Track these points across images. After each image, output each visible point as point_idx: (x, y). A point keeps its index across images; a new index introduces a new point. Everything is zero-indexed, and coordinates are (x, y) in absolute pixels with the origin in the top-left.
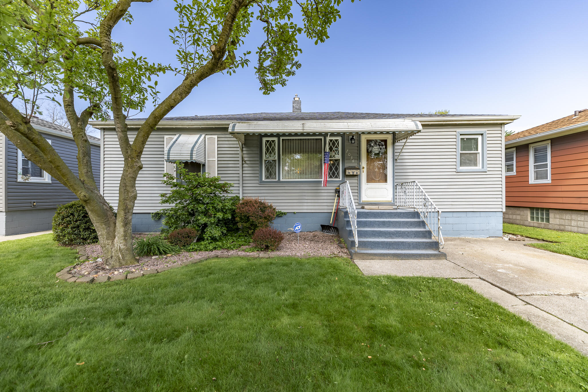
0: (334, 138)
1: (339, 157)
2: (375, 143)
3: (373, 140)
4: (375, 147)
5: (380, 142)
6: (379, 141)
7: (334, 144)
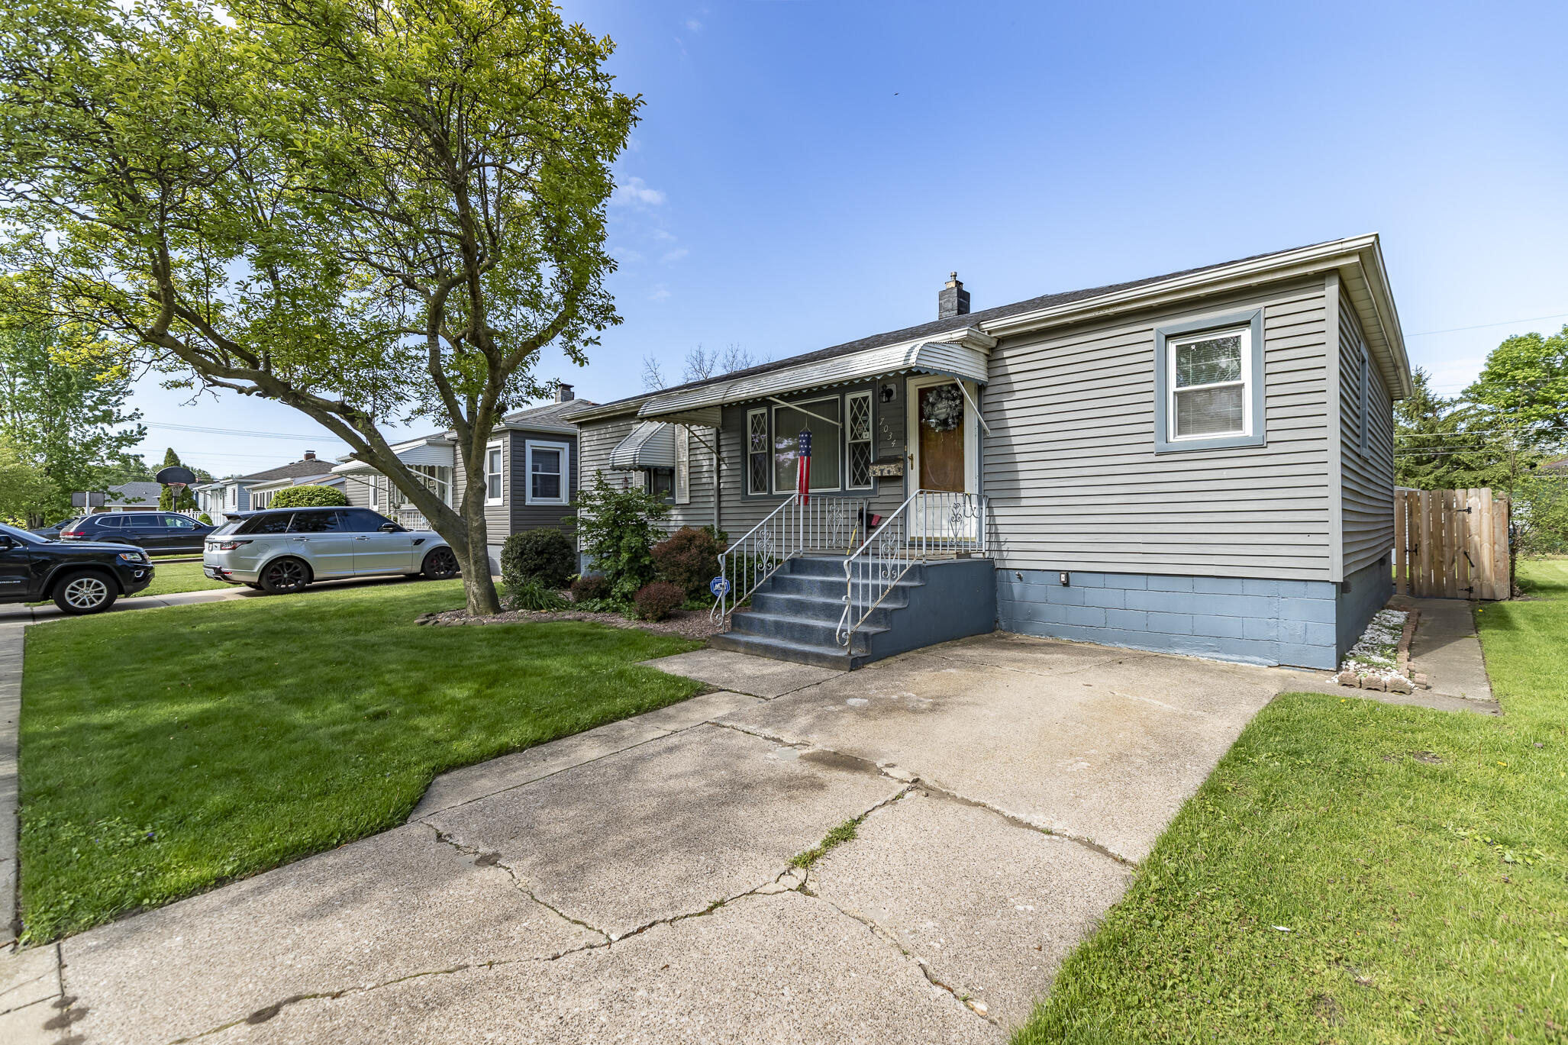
0: (859, 395)
1: (868, 436)
2: (939, 395)
3: (933, 388)
4: (940, 406)
5: (949, 392)
6: (945, 389)
7: (860, 408)
